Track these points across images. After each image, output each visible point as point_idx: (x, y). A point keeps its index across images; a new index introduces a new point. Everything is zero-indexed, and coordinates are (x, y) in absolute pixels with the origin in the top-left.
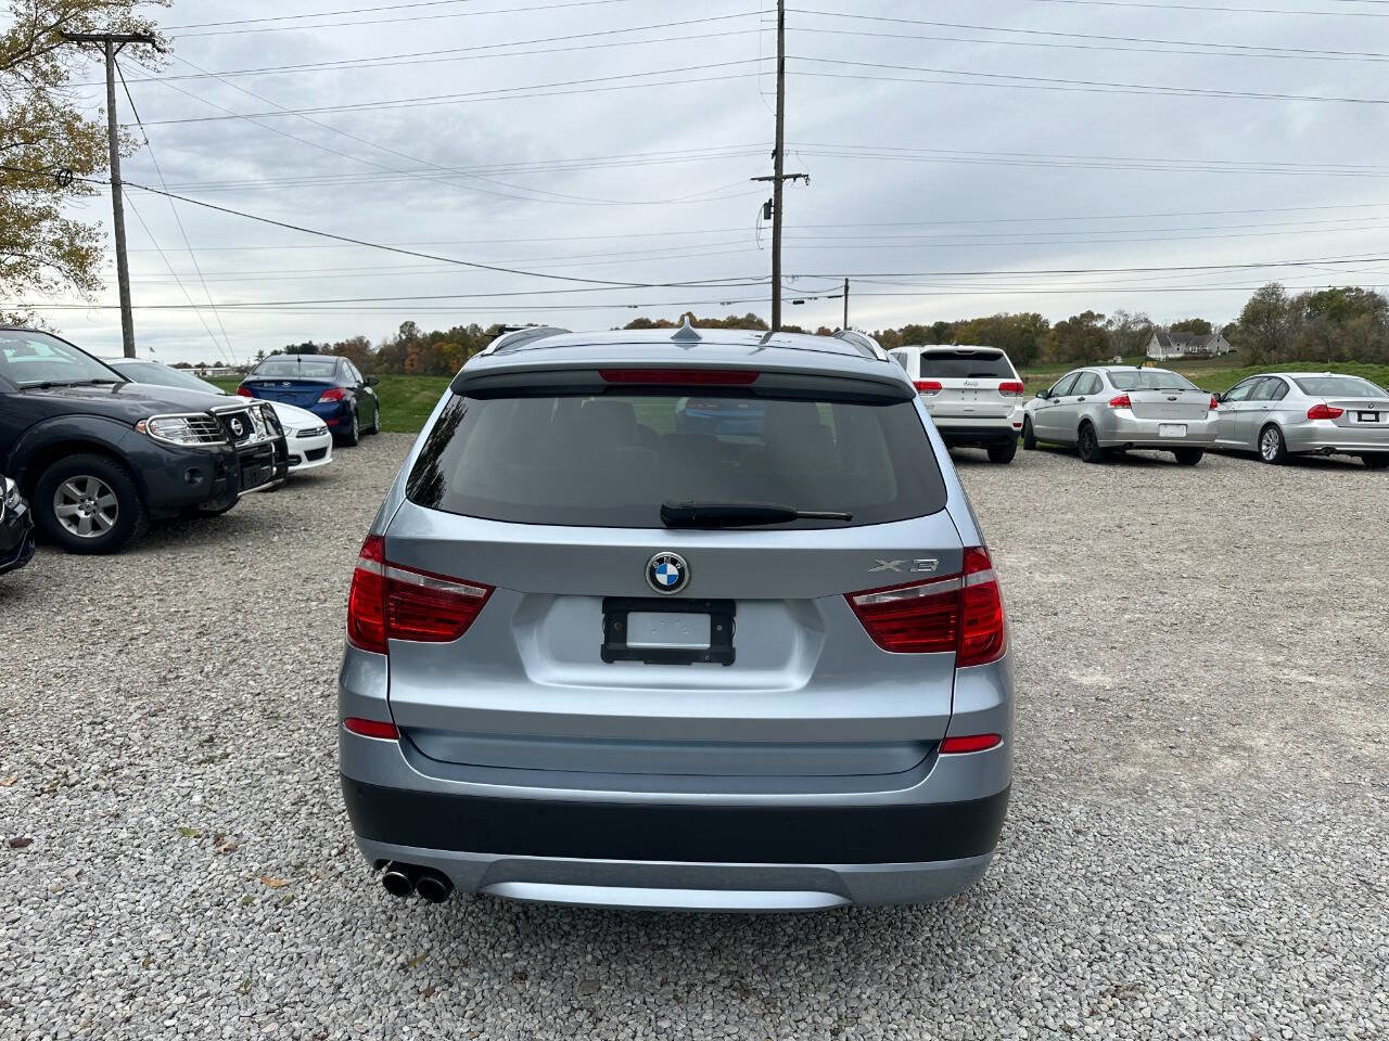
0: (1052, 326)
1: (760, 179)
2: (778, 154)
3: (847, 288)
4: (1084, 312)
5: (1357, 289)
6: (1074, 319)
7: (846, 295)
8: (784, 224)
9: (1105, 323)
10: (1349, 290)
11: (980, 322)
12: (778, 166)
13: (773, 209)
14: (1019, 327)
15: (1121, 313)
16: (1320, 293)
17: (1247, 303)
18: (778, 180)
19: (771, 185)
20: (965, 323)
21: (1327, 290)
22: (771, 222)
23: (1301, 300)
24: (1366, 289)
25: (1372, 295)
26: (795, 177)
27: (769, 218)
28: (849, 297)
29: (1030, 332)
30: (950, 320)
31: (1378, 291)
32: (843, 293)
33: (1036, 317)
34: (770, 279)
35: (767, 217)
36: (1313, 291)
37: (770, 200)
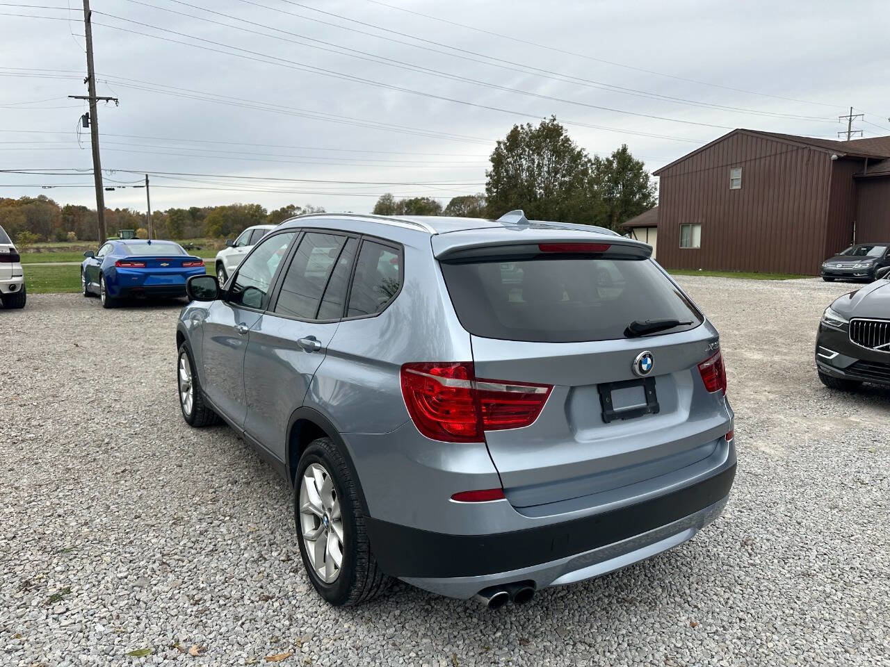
0: (268, 214)
1: (76, 97)
2: (90, 80)
3: (147, 181)
4: (289, 205)
5: (427, 199)
6: (283, 209)
7: (148, 186)
8: (100, 132)
9: (301, 212)
10: (423, 199)
11: (223, 208)
12: (92, 89)
13: (90, 120)
14: (248, 212)
15: (309, 206)
16: (410, 200)
17: (376, 204)
18: (93, 99)
19: (87, 102)
20: (211, 209)
21: (413, 199)
22: (89, 130)
23: (402, 203)
24: (431, 199)
25: (434, 202)
26: (108, 99)
27: (88, 127)
28: (150, 188)
29: (256, 216)
30: (201, 206)
31: (436, 200)
32: (145, 184)
33: (258, 207)
34: (93, 172)
35: (86, 125)
36: (407, 199)
37: (87, 114)
